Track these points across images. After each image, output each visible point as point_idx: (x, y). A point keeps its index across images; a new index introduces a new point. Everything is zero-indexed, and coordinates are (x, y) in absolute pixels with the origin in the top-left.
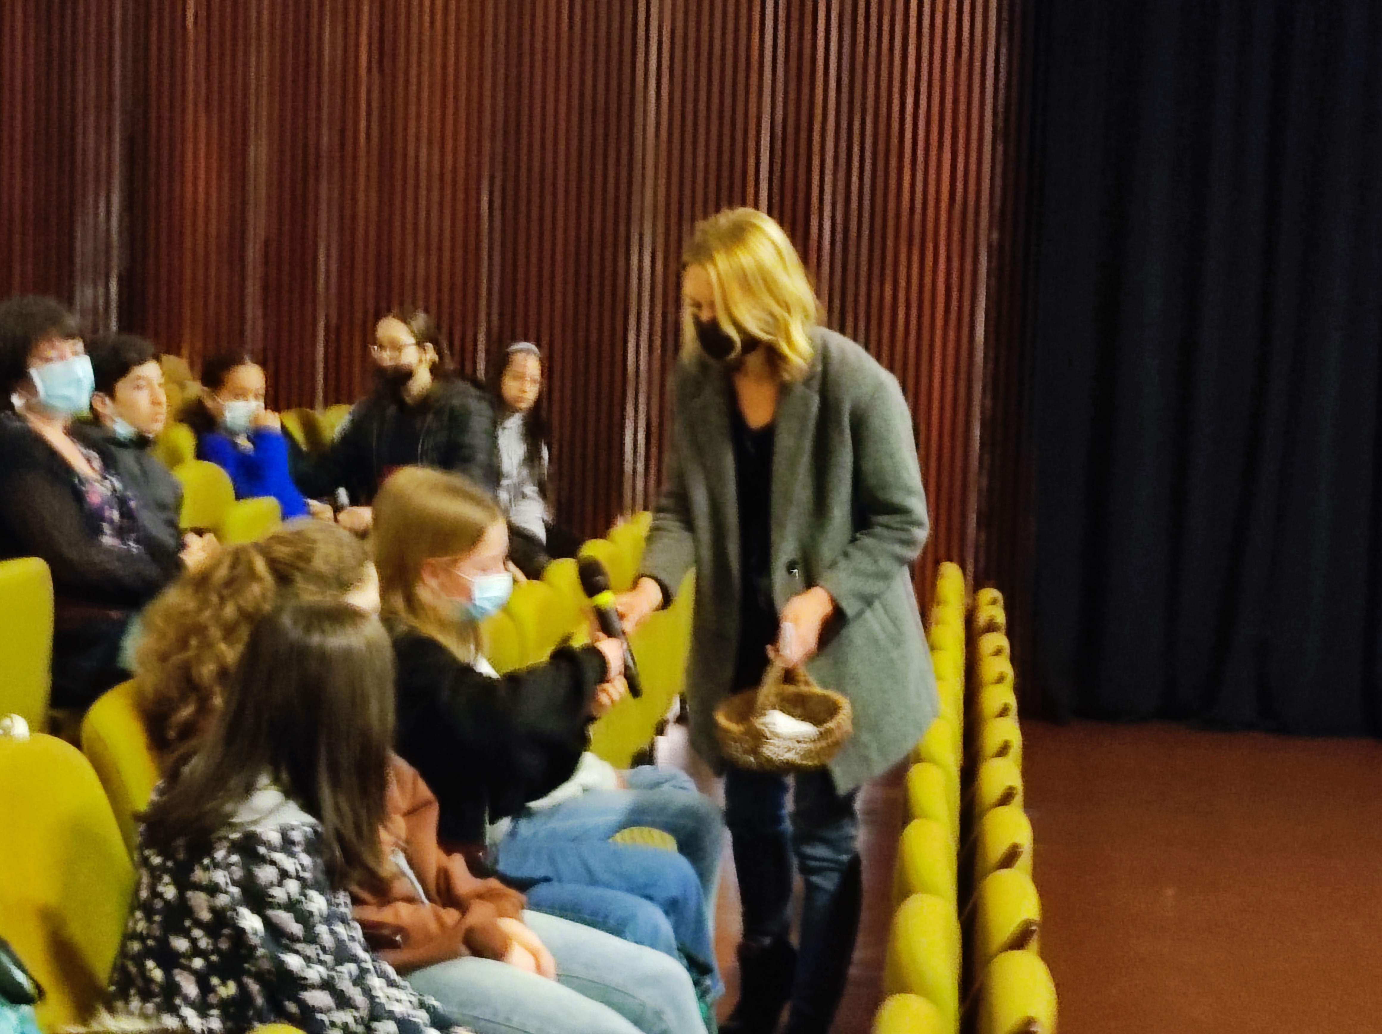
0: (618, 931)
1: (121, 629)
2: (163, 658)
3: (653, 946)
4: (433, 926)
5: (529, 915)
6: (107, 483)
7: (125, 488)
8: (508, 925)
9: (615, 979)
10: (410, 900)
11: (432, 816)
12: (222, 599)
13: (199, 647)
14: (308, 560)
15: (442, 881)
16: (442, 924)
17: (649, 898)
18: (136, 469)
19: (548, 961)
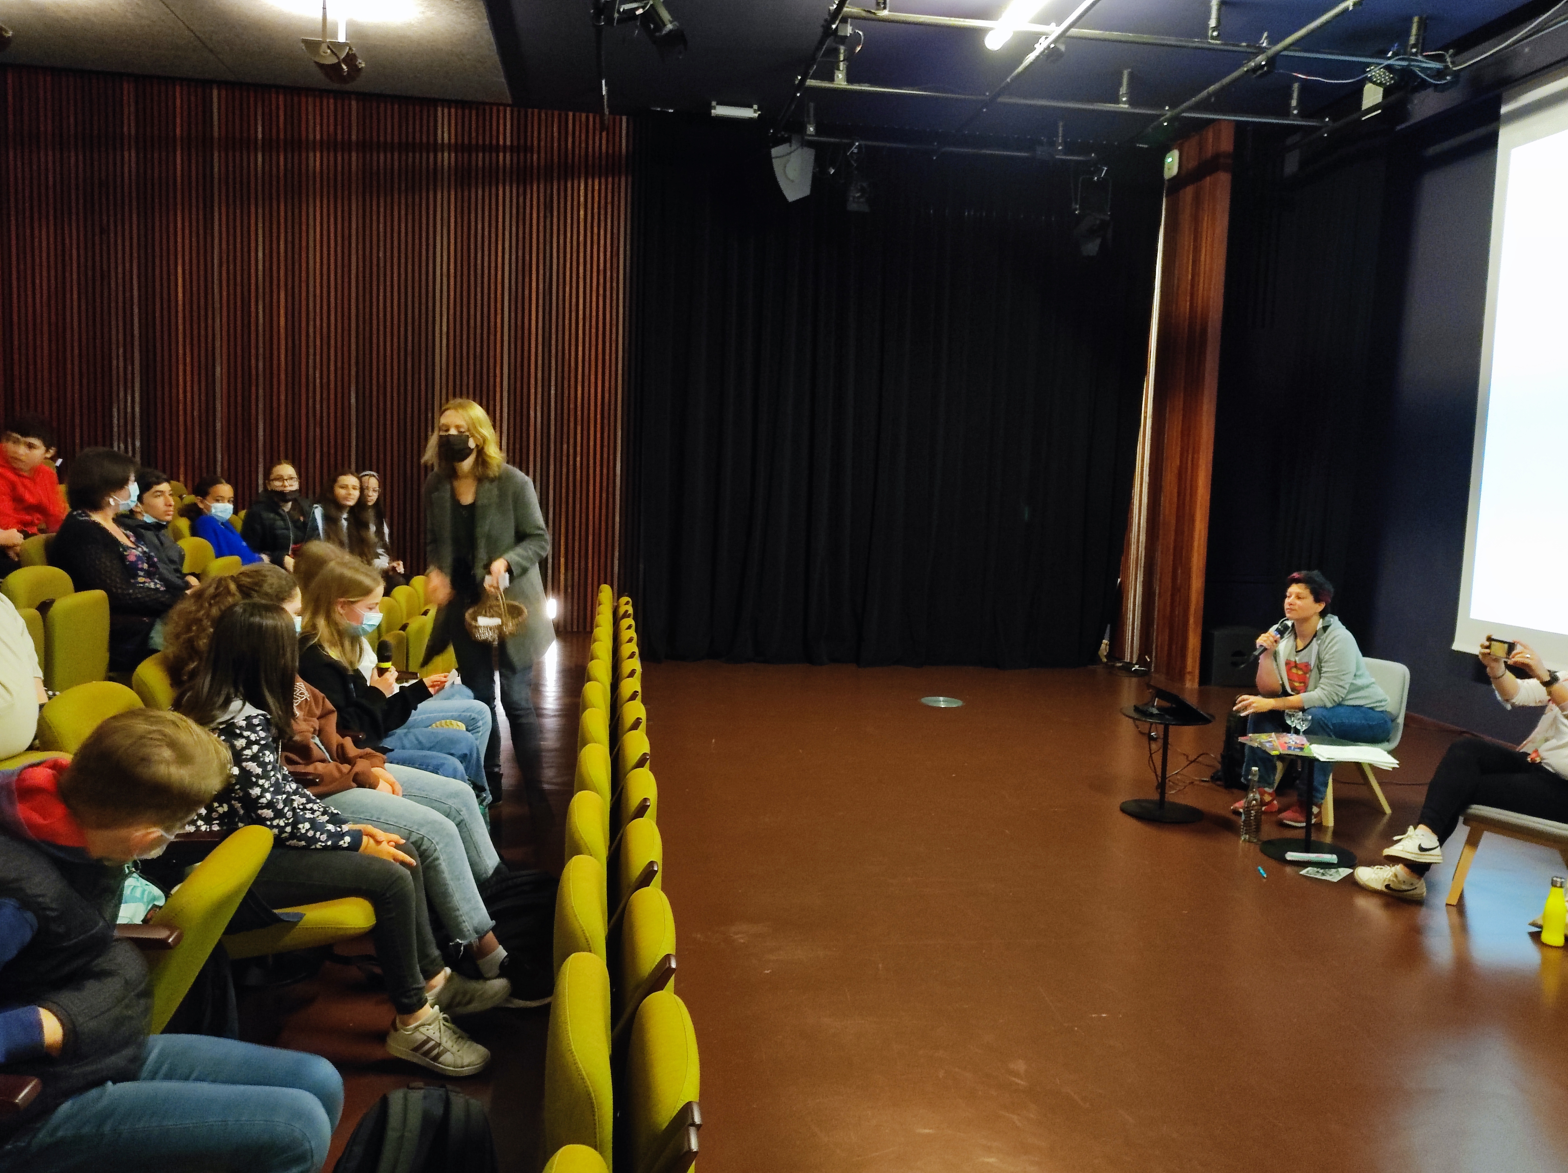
0: (435, 770)
1: (151, 627)
2: (177, 636)
3: (455, 777)
4: (336, 774)
5: (387, 765)
6: (140, 549)
7: (150, 551)
8: (376, 770)
9: (434, 796)
10: (323, 761)
11: (334, 718)
12: (210, 605)
13: (198, 629)
14: (261, 586)
15: (340, 750)
16: (340, 771)
17: (452, 754)
18: (156, 541)
19: (398, 787)
